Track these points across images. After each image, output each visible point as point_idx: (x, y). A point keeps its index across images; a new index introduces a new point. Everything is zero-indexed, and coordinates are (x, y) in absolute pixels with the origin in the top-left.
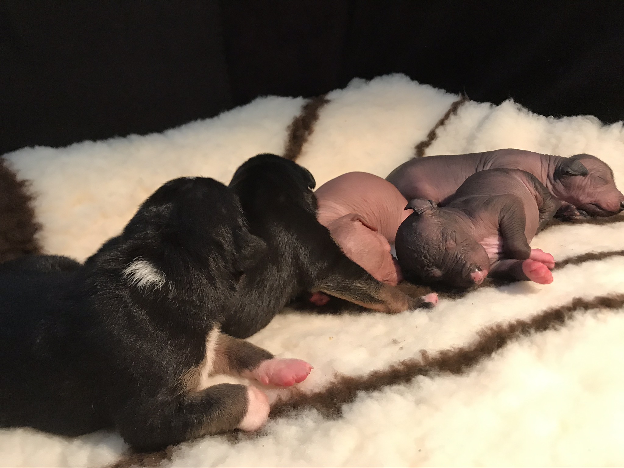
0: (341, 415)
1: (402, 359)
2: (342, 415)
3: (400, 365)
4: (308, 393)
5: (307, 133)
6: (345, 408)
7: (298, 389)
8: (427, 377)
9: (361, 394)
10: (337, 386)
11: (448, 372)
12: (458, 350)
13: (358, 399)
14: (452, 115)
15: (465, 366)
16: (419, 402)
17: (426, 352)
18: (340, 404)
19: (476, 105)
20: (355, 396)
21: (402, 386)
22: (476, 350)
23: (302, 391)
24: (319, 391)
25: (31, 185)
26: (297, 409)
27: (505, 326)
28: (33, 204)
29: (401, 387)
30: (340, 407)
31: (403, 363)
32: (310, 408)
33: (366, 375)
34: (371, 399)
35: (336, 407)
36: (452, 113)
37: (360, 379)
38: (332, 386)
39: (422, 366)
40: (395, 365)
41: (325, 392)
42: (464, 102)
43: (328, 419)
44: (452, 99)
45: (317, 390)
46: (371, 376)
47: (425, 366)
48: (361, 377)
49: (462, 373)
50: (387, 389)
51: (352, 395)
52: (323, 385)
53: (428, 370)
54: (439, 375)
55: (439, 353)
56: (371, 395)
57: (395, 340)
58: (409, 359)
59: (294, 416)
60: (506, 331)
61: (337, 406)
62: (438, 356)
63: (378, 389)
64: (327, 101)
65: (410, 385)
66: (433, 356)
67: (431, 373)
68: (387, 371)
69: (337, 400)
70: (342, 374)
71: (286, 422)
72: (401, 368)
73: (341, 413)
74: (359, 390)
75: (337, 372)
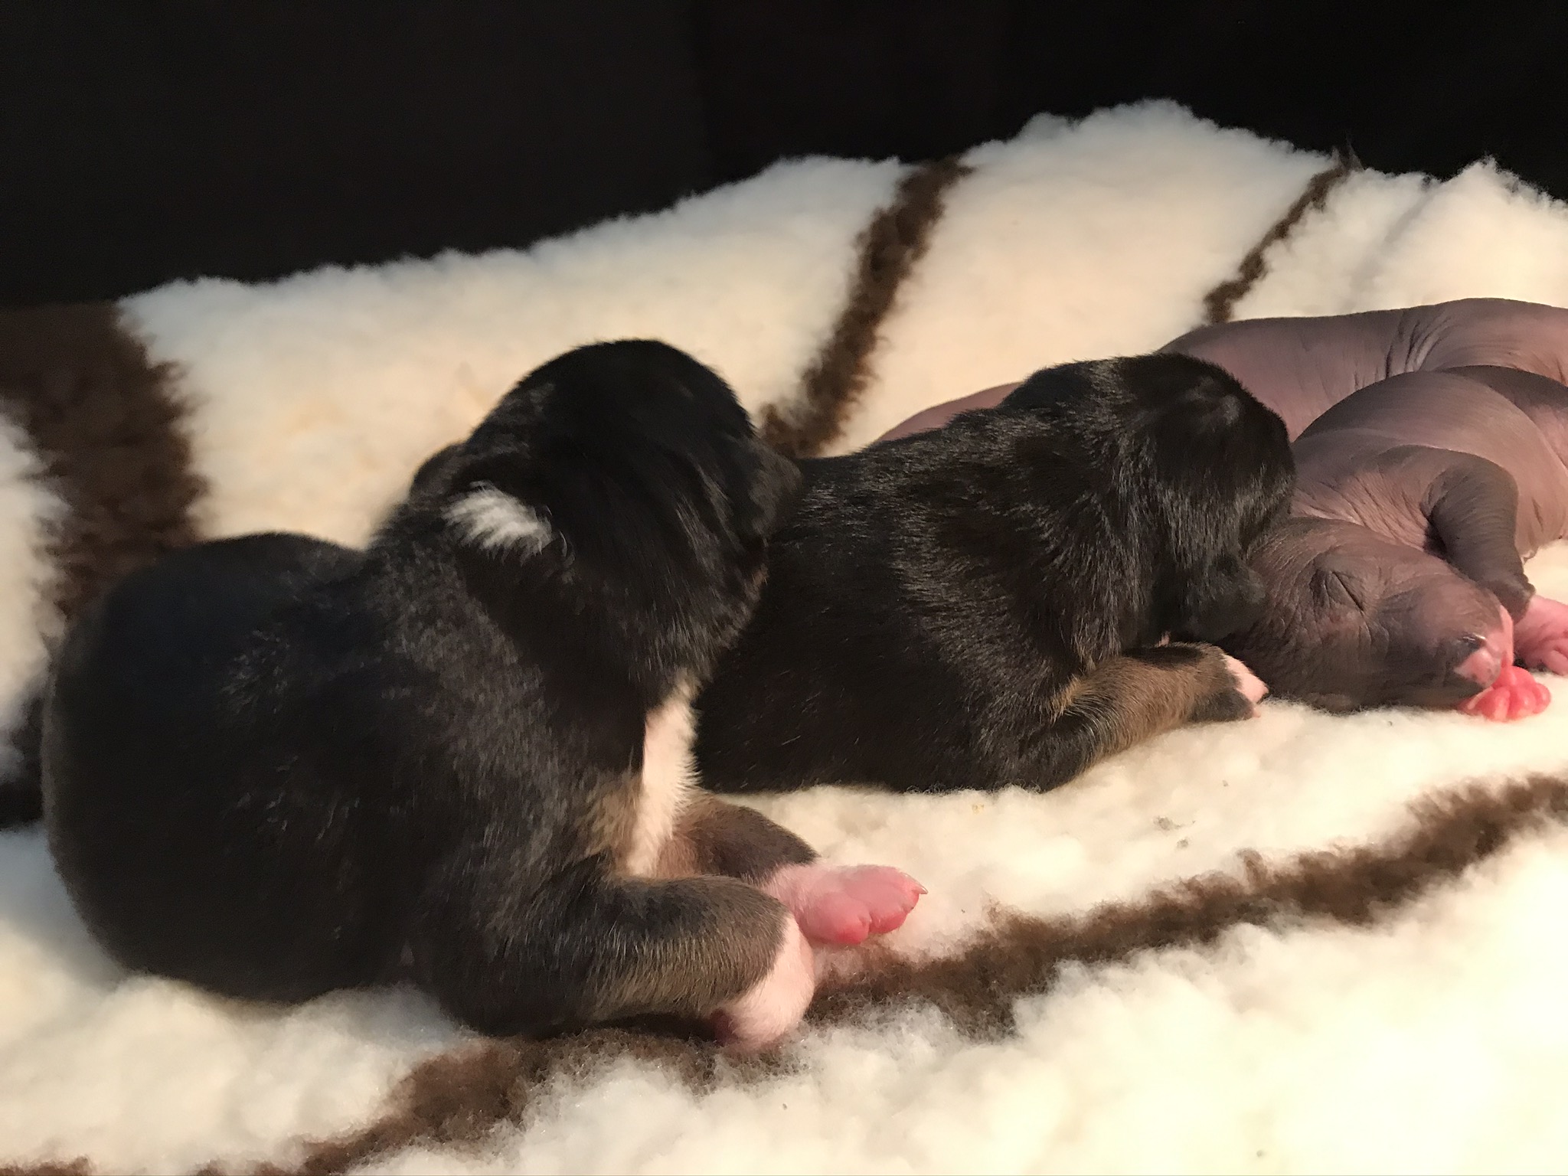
0: (1012, 1028)
1: (1187, 875)
2: (1016, 1029)
3: (1183, 893)
4: (915, 959)
5: (909, 253)
6: (1023, 1007)
7: (887, 947)
8: (1265, 929)
9: (1071, 970)
10: (998, 943)
11: (1329, 919)
12: (1353, 855)
13: (1061, 985)
14: (1311, 209)
15: (1381, 904)
16: (1244, 1002)
17: (1258, 857)
18: (1009, 997)
19: (1382, 181)
20: (1054, 974)
21: (1192, 951)
22: (1410, 856)
23: (896, 954)
24: (947, 954)
25: (183, 375)
26: (884, 1004)
27: (1495, 789)
28: (187, 426)
29: (1188, 956)
30: (1009, 1006)
31: (1191, 886)
32: (922, 1003)
33: (1083, 915)
34: (1101, 985)
35: (996, 1006)
36: (1311, 204)
37: (1065, 926)
38: (983, 942)
39: (1248, 897)
40: (1166, 891)
41: (962, 958)
42: (1347, 174)
43: (972, 1037)
44: (1310, 166)
45: (939, 953)
46: (1099, 921)
47: (1259, 896)
48: (1067, 922)
49: (1371, 921)
50: (1147, 959)
51: (1044, 970)
52: (955, 941)
53: (1266, 908)
54: (1300, 925)
55: (1297, 860)
56: (1101, 974)
57: (1166, 819)
58: (1207, 876)
59: (874, 1024)
60: (1498, 808)
61: (998, 1002)
62: (1294, 870)
63: (1121, 958)
64: (966, 172)
65: (1214, 949)
66: (1279, 869)
67: (1277, 918)
68: (1144, 907)
69: (1001, 984)
70: (1010, 910)
71: (851, 1039)
72: (1184, 899)
73: (1012, 1022)
74: (1063, 960)
75: (998, 904)
